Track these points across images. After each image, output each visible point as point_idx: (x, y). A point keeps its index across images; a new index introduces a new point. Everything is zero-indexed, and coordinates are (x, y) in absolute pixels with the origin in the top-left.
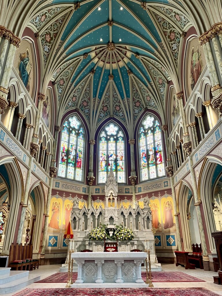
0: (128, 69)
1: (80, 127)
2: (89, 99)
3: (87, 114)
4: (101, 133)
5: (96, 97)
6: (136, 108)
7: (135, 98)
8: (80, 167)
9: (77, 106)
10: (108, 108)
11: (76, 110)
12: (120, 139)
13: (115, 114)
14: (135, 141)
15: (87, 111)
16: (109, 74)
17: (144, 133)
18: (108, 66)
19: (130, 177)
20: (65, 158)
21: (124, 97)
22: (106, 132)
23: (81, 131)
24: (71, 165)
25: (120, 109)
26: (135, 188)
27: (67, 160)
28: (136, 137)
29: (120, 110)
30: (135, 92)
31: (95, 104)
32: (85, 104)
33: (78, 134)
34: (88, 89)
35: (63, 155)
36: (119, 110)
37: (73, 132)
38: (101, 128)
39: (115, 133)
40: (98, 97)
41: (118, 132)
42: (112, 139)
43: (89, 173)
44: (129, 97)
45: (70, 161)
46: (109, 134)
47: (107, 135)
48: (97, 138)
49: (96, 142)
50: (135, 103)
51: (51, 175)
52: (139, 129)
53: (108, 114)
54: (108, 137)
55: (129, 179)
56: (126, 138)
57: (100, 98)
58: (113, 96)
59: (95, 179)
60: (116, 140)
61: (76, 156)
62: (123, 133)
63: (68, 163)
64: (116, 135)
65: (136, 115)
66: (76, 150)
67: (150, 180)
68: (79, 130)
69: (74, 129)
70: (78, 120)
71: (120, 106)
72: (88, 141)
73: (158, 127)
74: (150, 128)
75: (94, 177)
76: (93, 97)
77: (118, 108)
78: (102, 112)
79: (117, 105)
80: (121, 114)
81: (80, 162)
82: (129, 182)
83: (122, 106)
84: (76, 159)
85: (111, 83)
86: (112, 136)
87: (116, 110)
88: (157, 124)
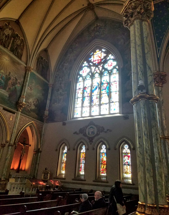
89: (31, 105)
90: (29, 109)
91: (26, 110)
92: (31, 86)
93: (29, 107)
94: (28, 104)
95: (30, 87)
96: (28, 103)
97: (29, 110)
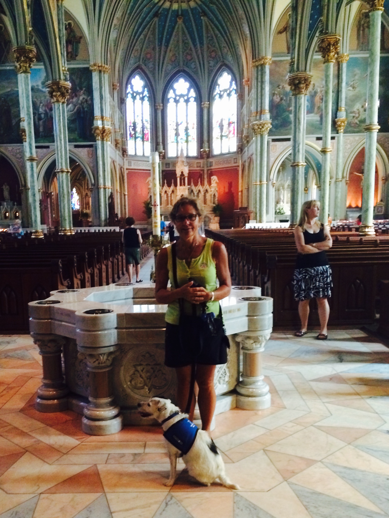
0: (201, 11)
1: (144, 87)
2: (154, 49)
3: (151, 69)
4: (168, 92)
5: (161, 44)
6: (211, 59)
7: (210, 46)
8: (148, 140)
9: (139, 61)
10: (176, 57)
11: (138, 67)
12: (192, 100)
13: (185, 64)
14: (209, 104)
15: (151, 65)
16: (177, 16)
17: (219, 94)
18: (175, 6)
19: (202, 150)
20: (133, 132)
21: (197, 44)
22: (174, 91)
23: (146, 93)
24: (139, 139)
25: (192, 59)
26: (207, 162)
27: (135, 134)
28: (210, 98)
29: (192, 61)
30: (210, 38)
31: (160, 54)
32: (149, 56)
33: (142, 99)
34: (152, 36)
35: (131, 129)
36: (190, 60)
37: (138, 97)
38: (168, 85)
39: (185, 92)
40: (165, 45)
41: (189, 90)
42: (182, 100)
43: (158, 146)
44: (203, 45)
45: (137, 135)
46: (178, 93)
47: (176, 96)
48: (165, 101)
49: (163, 106)
50: (210, 53)
51: (123, 155)
52: (214, 89)
53: (177, 65)
54: (178, 98)
55: (201, 152)
56: (199, 99)
57: (167, 46)
58: (183, 41)
59: (165, 153)
60: (187, 101)
61: (143, 128)
62: (195, 91)
63: (136, 138)
64: (187, 95)
65: (211, 68)
66: (142, 120)
67: (222, 155)
68: (142, 93)
69: (138, 93)
70: (142, 78)
71: (191, 55)
72: (155, 106)
73: (234, 92)
74: (225, 90)
75: (163, 151)
76: (159, 45)
77: (189, 57)
78: (168, 63)
79: (187, 53)
80: (193, 66)
81: (148, 133)
82: (201, 156)
83: (194, 54)
84: (143, 131)
85: (180, 27)
86: (182, 96)
87: (187, 59)
88: (234, 86)
89: (359, 113)
90: (358, 123)
91: (353, 125)
92: (352, 83)
93: (357, 118)
94: (354, 115)
95: (351, 86)
96: (354, 112)
97: (356, 123)
